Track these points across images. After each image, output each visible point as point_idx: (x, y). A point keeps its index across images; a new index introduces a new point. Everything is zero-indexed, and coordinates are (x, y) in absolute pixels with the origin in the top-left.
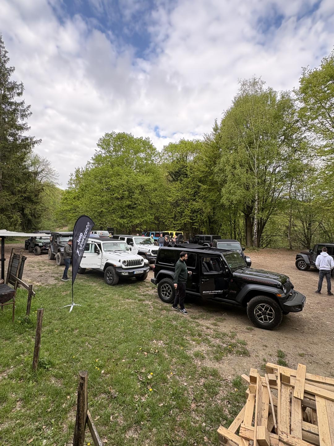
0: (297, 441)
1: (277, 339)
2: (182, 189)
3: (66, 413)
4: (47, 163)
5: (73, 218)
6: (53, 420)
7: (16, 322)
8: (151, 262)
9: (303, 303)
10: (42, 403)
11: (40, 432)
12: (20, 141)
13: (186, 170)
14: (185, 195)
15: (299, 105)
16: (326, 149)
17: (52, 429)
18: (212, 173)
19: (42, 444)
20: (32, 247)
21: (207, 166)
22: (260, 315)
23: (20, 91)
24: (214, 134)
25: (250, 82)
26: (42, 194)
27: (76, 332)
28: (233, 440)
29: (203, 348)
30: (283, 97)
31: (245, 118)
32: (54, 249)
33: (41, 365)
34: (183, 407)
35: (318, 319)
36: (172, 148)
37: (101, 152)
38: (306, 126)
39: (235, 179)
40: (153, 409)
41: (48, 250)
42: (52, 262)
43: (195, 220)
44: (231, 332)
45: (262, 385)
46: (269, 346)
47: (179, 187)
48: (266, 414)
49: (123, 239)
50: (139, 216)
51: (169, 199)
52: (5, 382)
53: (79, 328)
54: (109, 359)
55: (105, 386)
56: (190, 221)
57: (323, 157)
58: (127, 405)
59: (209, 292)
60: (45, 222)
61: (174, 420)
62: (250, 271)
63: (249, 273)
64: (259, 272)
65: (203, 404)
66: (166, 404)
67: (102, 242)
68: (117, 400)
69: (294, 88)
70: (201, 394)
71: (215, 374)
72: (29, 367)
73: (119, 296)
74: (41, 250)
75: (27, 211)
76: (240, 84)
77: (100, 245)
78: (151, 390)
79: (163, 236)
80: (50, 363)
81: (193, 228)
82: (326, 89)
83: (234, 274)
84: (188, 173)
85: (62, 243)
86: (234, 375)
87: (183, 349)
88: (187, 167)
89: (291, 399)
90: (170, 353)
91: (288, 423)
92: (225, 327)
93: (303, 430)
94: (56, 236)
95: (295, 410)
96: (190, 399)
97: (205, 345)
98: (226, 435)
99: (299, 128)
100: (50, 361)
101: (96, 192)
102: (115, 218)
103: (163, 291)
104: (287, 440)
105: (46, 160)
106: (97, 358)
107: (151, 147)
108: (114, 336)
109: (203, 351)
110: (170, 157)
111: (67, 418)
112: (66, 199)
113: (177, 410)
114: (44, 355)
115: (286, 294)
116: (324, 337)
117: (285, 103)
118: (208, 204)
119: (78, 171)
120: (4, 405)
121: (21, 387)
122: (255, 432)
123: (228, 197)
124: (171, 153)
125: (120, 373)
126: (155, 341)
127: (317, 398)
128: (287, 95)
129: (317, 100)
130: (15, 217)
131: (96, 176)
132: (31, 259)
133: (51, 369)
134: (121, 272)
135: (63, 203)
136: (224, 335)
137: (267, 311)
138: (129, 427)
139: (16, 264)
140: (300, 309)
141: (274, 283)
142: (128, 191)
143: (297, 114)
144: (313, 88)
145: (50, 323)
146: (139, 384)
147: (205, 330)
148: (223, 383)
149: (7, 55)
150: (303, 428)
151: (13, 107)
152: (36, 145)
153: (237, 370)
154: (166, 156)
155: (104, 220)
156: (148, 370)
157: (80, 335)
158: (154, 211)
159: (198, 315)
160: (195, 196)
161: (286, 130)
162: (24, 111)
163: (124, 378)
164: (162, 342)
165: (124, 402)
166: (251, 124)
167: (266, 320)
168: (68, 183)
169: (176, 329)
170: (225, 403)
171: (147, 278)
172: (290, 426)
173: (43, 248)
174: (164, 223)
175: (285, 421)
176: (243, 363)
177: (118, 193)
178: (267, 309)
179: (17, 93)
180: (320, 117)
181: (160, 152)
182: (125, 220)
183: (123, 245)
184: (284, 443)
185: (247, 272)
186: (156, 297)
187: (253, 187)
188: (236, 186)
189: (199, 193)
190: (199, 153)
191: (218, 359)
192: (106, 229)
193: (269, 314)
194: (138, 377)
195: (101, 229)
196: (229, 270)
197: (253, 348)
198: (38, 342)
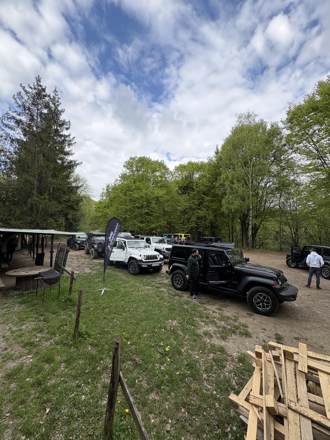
0: (305, 409)
1: (274, 324)
2: (189, 200)
3: (100, 375)
4: (85, 180)
5: (104, 222)
6: (90, 380)
7: (61, 300)
8: (165, 257)
9: (296, 294)
10: (81, 365)
11: (80, 388)
12: (67, 164)
13: (193, 185)
14: (192, 205)
15: (286, 132)
16: (310, 168)
17: (90, 387)
18: (214, 188)
19: (81, 399)
20: (72, 244)
21: (210, 182)
22: (258, 303)
23: (68, 127)
24: (215, 156)
25: (245, 115)
26: (81, 203)
27: (106, 310)
28: (244, 406)
29: (211, 329)
30: (272, 126)
31: (241, 143)
32: (89, 246)
33: (80, 335)
34: (196, 376)
35: (310, 309)
36: (181, 168)
37: (126, 172)
38: (292, 149)
39: (234, 192)
40: (171, 376)
41: (84, 246)
42: (87, 256)
43: (200, 225)
44: (233, 316)
45: (267, 360)
46: (267, 329)
47: (187, 198)
48: (272, 385)
49: (143, 239)
50: (155, 221)
51: (179, 208)
52: (52, 347)
53: (109, 307)
54: (133, 333)
55: (131, 354)
56: (196, 226)
57: (308, 174)
58: (149, 372)
59: (214, 282)
60: (82, 225)
61: (189, 387)
62: (249, 266)
63: (248, 267)
64: (257, 267)
65: (213, 375)
66: (182, 373)
67: (127, 241)
68: (141, 367)
69: (282, 119)
70: (211, 366)
71: (222, 350)
72: (71, 336)
73: (140, 283)
74: (79, 247)
75: (70, 216)
76: (237, 117)
77: (125, 243)
78: (169, 360)
79: (174, 237)
80: (87, 333)
81: (198, 232)
82: (309, 119)
83: (235, 267)
84: (194, 187)
85: (96, 241)
86: (238, 352)
87: (194, 329)
88: (193, 183)
89: (295, 372)
90: (183, 330)
91: (295, 393)
92: (228, 311)
93: (309, 400)
94: (90, 236)
95: (300, 382)
96: (202, 370)
97: (212, 326)
98: (237, 402)
99: (286, 151)
100: (87, 332)
101: (121, 202)
102: (136, 223)
103: (176, 280)
104: (295, 408)
105: (84, 178)
106: (124, 331)
107: (165, 167)
108: (137, 315)
109: (211, 330)
110: (180, 175)
111: (101, 379)
112: (99, 207)
113: (191, 378)
114: (83, 327)
115: (281, 285)
116: (316, 324)
117: (274, 131)
118: (210, 212)
119: (108, 186)
120: (51, 365)
121: (64, 351)
122: (264, 400)
123: (227, 207)
124: (181, 172)
125: (143, 345)
126: (170, 321)
127: (319, 373)
128: (276, 124)
129: (301, 128)
130: (60, 221)
131: (122, 190)
132: (72, 253)
133: (88, 338)
134: (142, 265)
135: (96, 211)
136: (228, 318)
137: (264, 299)
138: (152, 390)
139: (61, 256)
140: (294, 299)
141: (270, 276)
142: (146, 201)
143: (284, 139)
144: (298, 118)
145: (86, 302)
146: (158, 354)
147: (212, 313)
148: (229, 358)
149: (59, 100)
150: (309, 399)
151: (63, 138)
152: (78, 166)
153: (241, 348)
154: (177, 174)
155: (127, 224)
156: (165, 344)
157: (110, 312)
158: (167, 217)
159: (205, 300)
160: (199, 206)
161: (275, 152)
162: (70, 141)
163: (146, 349)
164: (176, 321)
165: (147, 368)
166: (246, 148)
167: (264, 307)
168: (100, 195)
169: (187, 312)
170: (232, 375)
171: (162, 270)
172: (297, 396)
173: (81, 245)
174: (174, 227)
175: (292, 391)
176: (246, 342)
177: (139, 203)
178: (264, 298)
179: (66, 128)
180: (304, 142)
181: (172, 171)
182: (144, 225)
183: (143, 243)
184: (294, 410)
185: (246, 266)
186: (170, 285)
187: (248, 199)
188: (234, 198)
189: (203, 203)
190: (203, 172)
191: (224, 338)
192: (129, 231)
193: (266, 302)
194: (157, 349)
195: (125, 231)
196: (231, 264)
197: (254, 331)
198: (78, 316)
